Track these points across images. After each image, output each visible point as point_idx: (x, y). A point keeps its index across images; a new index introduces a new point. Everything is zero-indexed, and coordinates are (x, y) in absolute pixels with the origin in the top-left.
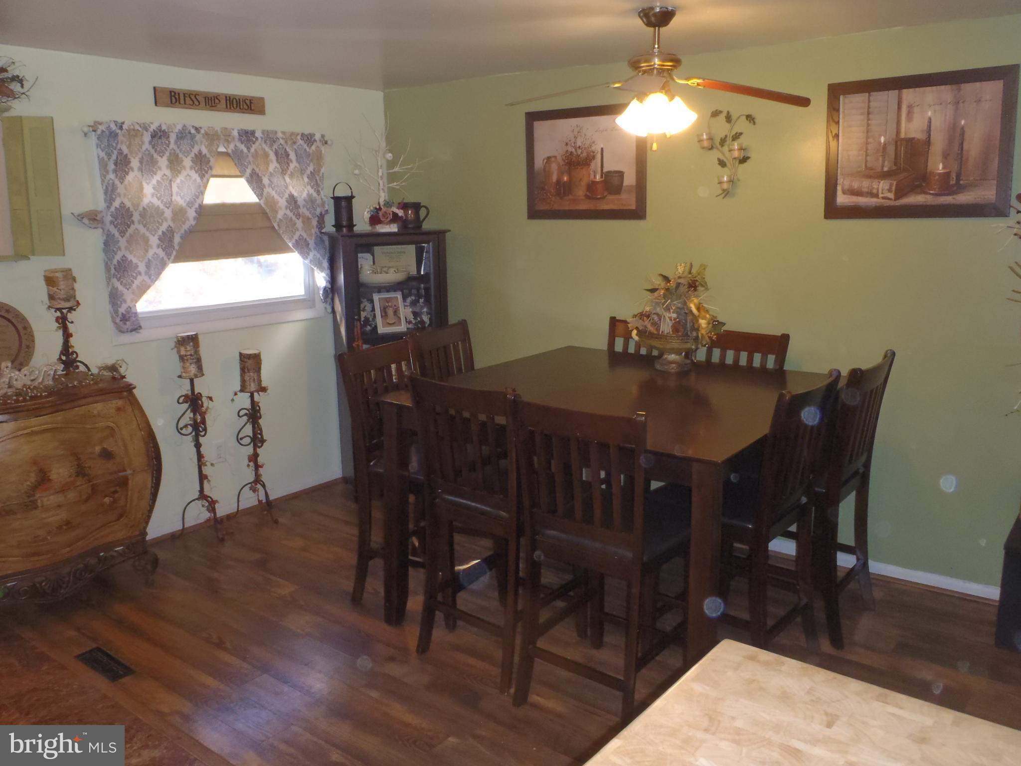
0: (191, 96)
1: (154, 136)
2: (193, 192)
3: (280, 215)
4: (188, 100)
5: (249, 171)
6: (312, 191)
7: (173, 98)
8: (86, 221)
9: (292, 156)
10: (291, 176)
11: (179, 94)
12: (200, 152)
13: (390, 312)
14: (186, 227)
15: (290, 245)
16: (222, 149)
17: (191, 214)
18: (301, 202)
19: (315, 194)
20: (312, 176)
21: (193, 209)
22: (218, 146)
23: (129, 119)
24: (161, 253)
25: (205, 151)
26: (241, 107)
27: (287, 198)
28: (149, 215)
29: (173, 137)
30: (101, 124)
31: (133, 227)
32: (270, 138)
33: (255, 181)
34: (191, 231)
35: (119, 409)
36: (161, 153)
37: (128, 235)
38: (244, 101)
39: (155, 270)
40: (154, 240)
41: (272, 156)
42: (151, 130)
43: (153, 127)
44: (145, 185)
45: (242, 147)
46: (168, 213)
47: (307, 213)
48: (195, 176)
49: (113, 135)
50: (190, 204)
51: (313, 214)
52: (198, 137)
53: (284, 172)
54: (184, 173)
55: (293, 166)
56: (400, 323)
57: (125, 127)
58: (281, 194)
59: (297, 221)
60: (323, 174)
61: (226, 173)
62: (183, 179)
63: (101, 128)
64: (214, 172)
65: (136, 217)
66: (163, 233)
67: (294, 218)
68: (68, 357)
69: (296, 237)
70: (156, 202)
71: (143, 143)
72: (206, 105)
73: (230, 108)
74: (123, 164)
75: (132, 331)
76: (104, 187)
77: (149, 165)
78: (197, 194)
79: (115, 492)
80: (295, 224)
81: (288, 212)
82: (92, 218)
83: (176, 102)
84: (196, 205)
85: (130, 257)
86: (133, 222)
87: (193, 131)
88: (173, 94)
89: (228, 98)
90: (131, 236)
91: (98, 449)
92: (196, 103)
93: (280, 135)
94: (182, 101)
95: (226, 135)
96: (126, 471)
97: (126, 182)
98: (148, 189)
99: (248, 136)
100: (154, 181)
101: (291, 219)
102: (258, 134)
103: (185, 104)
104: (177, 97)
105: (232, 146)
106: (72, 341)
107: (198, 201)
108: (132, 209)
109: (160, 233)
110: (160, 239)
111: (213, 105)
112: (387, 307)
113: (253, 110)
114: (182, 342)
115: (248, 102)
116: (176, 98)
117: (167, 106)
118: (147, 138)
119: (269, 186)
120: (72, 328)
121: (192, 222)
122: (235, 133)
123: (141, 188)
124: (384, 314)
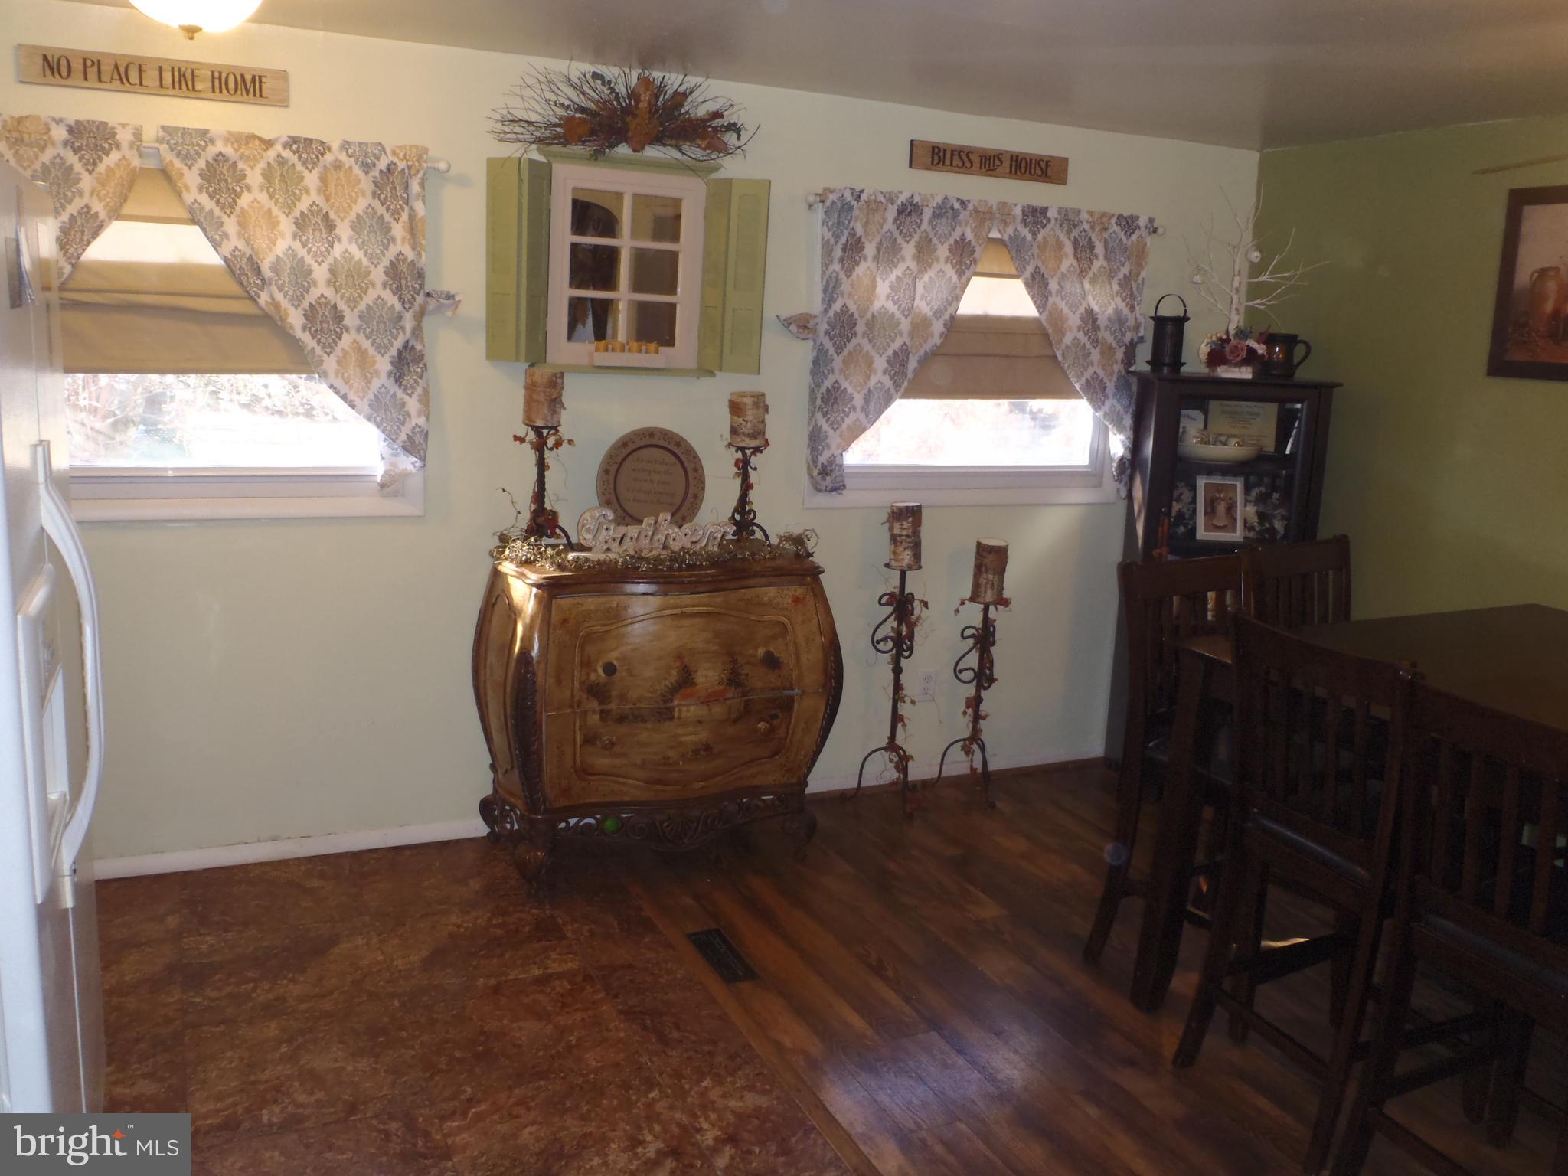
0: (962, 154)
1: (901, 211)
2: (944, 297)
3: (1068, 339)
4: (956, 161)
5: (1030, 269)
6: (1122, 306)
7: (936, 158)
8: (793, 328)
9: (1099, 249)
10: (1094, 281)
11: (945, 150)
12: (963, 237)
13: (1221, 508)
14: (928, 347)
15: (1077, 386)
16: (994, 234)
17: (938, 327)
18: (1102, 321)
19: (1126, 311)
20: (1126, 282)
21: (941, 322)
22: (990, 230)
23: (870, 186)
24: (887, 382)
25: (969, 236)
26: (1033, 171)
27: (1082, 314)
28: (878, 325)
29: (927, 214)
30: (832, 192)
31: (854, 341)
32: (1069, 219)
33: (1038, 286)
34: (934, 354)
35: (797, 600)
36: (907, 238)
37: (845, 352)
38: (1038, 162)
39: (876, 405)
40: (880, 363)
41: (1069, 248)
42: (899, 202)
43: (902, 198)
44: (878, 280)
45: (1026, 232)
46: (905, 325)
47: (1110, 340)
48: (951, 272)
49: (846, 208)
50: (938, 313)
51: (1119, 342)
52: (964, 215)
53: (1082, 273)
54: (936, 267)
55: (1099, 263)
56: (1234, 530)
57: (864, 196)
58: (1073, 307)
59: (1093, 350)
60: (1143, 279)
61: (996, 270)
62: (933, 276)
63: (832, 197)
64: (979, 269)
65: (860, 328)
66: (895, 353)
67: (1088, 345)
68: (743, 517)
69: (1088, 375)
70: (892, 308)
71: (885, 220)
72: (981, 168)
73: (1016, 173)
74: (853, 249)
75: (833, 490)
76: (824, 283)
77: (889, 253)
78: (950, 298)
79: (774, 717)
80: (1089, 354)
81: (1081, 335)
82: (802, 325)
83: (939, 163)
84: (947, 316)
85: (845, 384)
86: (856, 334)
87: (957, 206)
88: (936, 150)
89: (1014, 158)
90: (850, 353)
91: (761, 651)
92: (968, 164)
93: (1085, 216)
94: (948, 162)
95: (1004, 213)
96: (793, 689)
97: (854, 276)
98: (883, 288)
99: (1035, 216)
100: (893, 277)
101: (1084, 346)
102: (1052, 214)
103: (951, 165)
104: (941, 154)
105: (1010, 231)
106: (752, 495)
107: (950, 310)
108: (856, 316)
109: (890, 352)
110: (889, 362)
111: (992, 168)
112: (1217, 499)
113: (1050, 177)
114: (899, 515)
115: (1043, 165)
116: (940, 158)
117: (928, 169)
118: (891, 213)
119: (1057, 292)
120: (753, 477)
121: (937, 340)
122: (1018, 211)
123: (873, 286)
124: (1209, 510)
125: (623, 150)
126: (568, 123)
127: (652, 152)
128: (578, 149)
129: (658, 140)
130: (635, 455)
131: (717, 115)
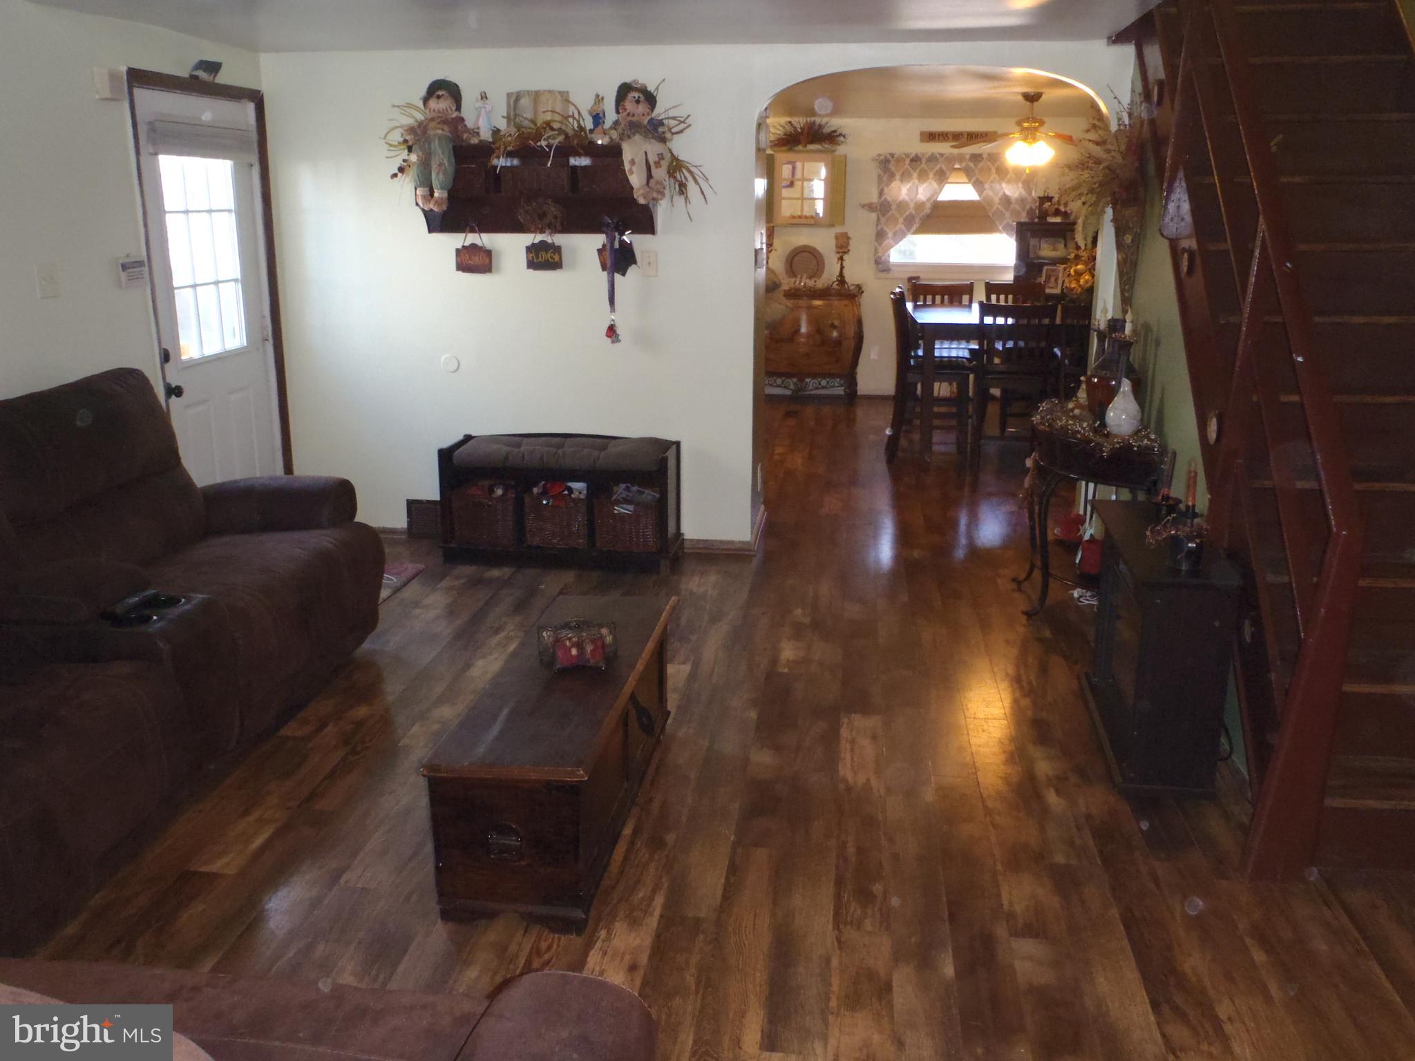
0: (943, 135)
1: (912, 160)
2: (932, 193)
3: (995, 208)
4: (941, 137)
5: (973, 179)
6: (1023, 192)
7: (933, 137)
8: (866, 208)
11: (937, 134)
12: (941, 168)
13: (1053, 279)
14: (923, 213)
15: (1000, 228)
16: (957, 166)
17: (929, 206)
18: (1013, 201)
19: (1026, 195)
20: (1026, 183)
21: (930, 203)
22: (954, 165)
23: (898, 151)
24: (903, 227)
25: (944, 168)
26: (977, 139)
27: (1001, 197)
28: (902, 205)
29: (924, 160)
30: (881, 155)
31: (890, 213)
32: (993, 158)
33: (978, 185)
34: (928, 216)
35: (846, 305)
36: (915, 170)
37: (887, 216)
38: (982, 135)
39: (899, 236)
40: (901, 220)
41: (994, 170)
42: (911, 157)
43: (914, 155)
45: (971, 164)
46: (912, 205)
47: (1017, 207)
48: (935, 185)
49: (887, 161)
50: (928, 200)
51: (1024, 210)
52: (941, 160)
53: (1002, 180)
54: (928, 182)
55: (1011, 175)
56: (1057, 287)
57: (896, 156)
58: (997, 194)
59: (1006, 213)
60: (1036, 181)
61: (961, 181)
62: (927, 185)
63: (881, 157)
64: (949, 181)
65: (894, 207)
66: (908, 216)
67: (1004, 211)
68: (842, 280)
69: (1005, 222)
70: (907, 198)
71: (905, 164)
72: (953, 139)
73: (968, 140)
74: (892, 176)
75: (883, 271)
76: (878, 190)
77: (905, 177)
78: (935, 194)
80: (1004, 214)
81: (1001, 207)
82: (870, 207)
83: (933, 139)
84: (932, 201)
85: (886, 229)
86: (891, 209)
87: (938, 156)
88: (930, 134)
89: (969, 134)
90: (889, 217)
91: (830, 322)
92: (945, 139)
94: (937, 138)
95: (961, 158)
97: (890, 187)
98: (903, 191)
99: (977, 157)
100: (908, 186)
101: (1002, 211)
102: (985, 156)
103: (939, 140)
104: (935, 136)
105: (964, 164)
106: (845, 271)
107: (935, 198)
108: (892, 202)
109: (906, 216)
110: (904, 219)
111: (958, 139)
112: (1052, 275)
117: (928, 142)
118: (908, 161)
119: (989, 189)
120: (845, 264)
121: (929, 211)
122: (968, 157)
123: (900, 190)
124: (1047, 280)
125: (800, 147)
126: (778, 140)
127: (811, 147)
128: (784, 148)
129: (812, 142)
130: (799, 255)
131: (835, 131)
